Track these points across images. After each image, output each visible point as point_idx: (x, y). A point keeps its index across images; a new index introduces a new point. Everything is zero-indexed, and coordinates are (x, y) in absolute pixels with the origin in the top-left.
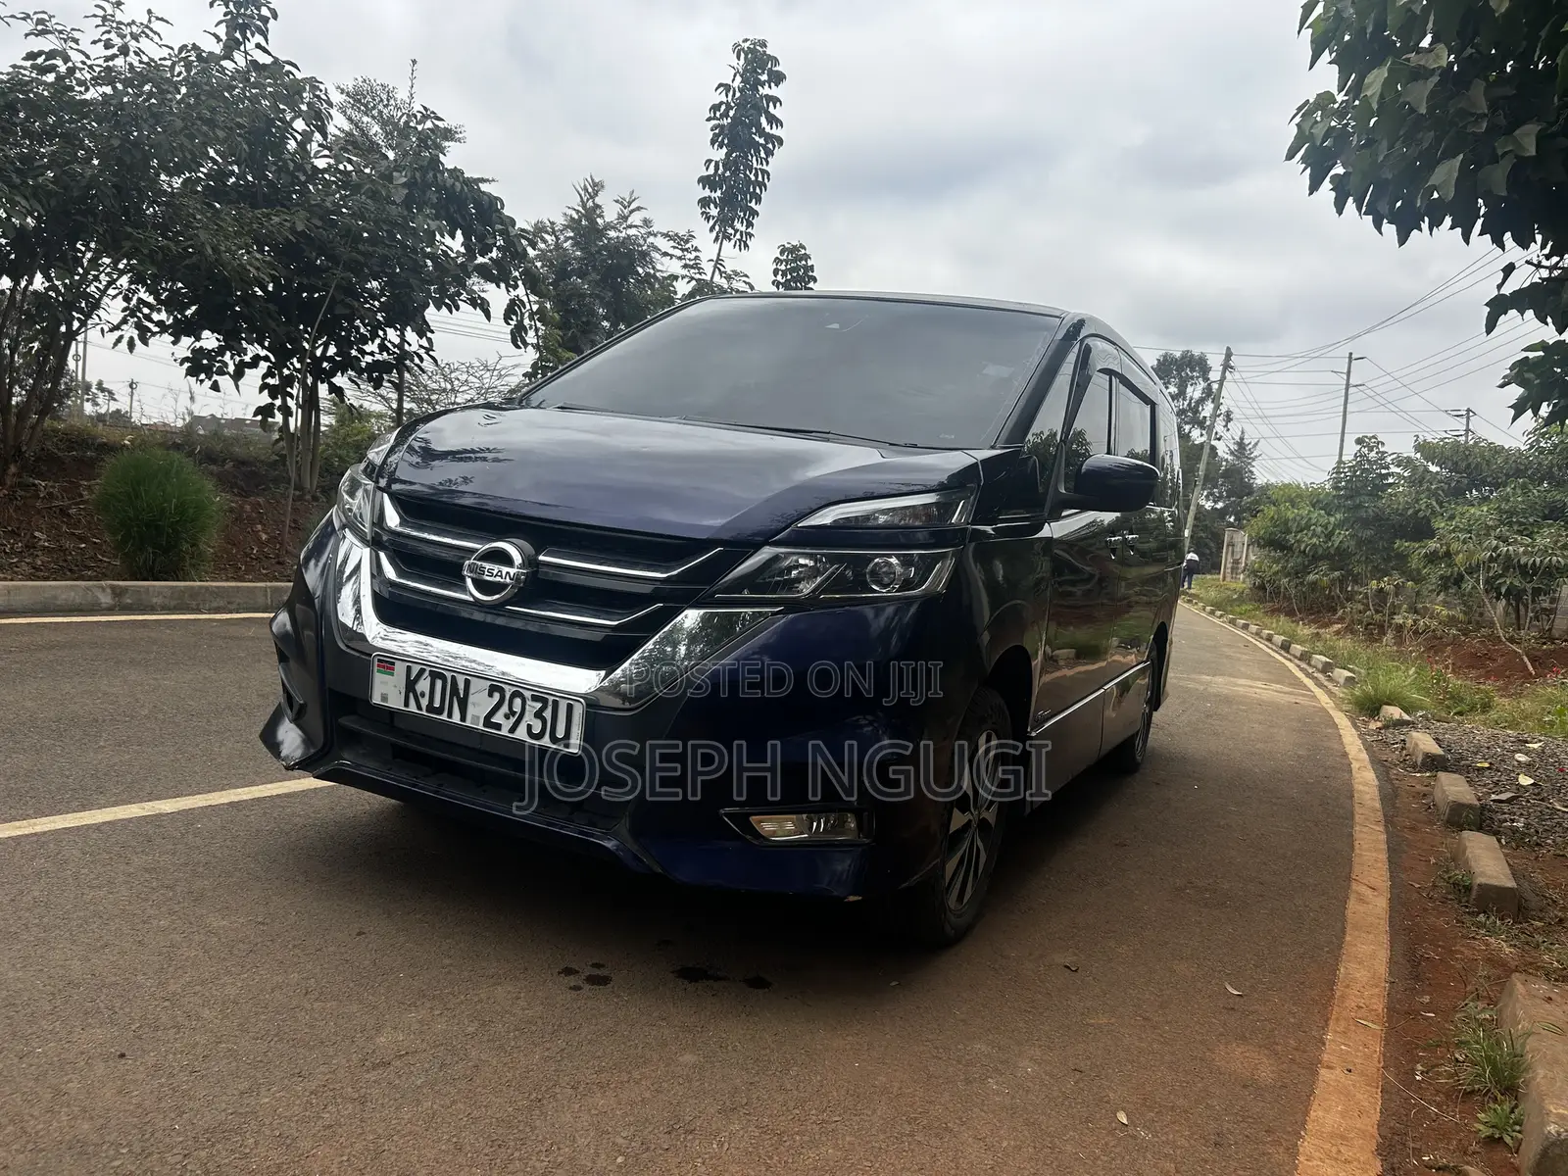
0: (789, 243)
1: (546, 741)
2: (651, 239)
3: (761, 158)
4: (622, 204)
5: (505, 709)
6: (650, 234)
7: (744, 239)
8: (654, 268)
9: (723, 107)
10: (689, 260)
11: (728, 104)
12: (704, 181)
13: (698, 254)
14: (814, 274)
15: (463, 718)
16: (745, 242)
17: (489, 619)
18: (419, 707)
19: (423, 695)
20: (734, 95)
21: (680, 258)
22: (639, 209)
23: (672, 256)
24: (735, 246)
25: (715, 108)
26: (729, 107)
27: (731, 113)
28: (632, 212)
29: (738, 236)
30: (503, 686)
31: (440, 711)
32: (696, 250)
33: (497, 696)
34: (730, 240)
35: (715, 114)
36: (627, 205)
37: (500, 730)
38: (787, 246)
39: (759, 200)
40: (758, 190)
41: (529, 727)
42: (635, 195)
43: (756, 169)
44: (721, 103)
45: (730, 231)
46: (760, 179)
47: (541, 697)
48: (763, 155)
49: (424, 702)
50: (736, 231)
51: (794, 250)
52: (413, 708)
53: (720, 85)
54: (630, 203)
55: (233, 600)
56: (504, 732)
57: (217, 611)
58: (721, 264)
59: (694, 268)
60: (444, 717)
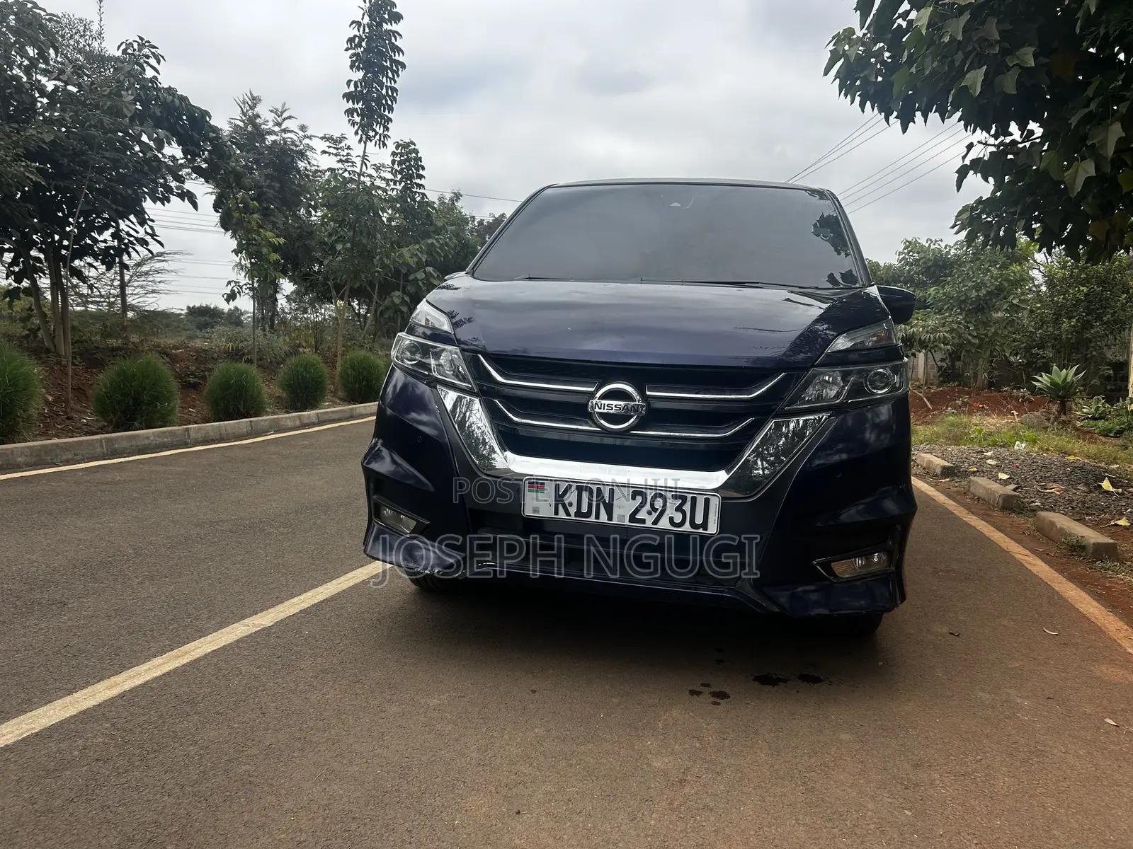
0: (402, 140)
1: (687, 527)
2: (307, 141)
3: (389, 78)
4: (276, 113)
5: (648, 507)
6: (305, 137)
7: (382, 139)
8: (309, 163)
9: (357, 40)
10: (343, 156)
11: (360, 37)
12: (348, 96)
13: (349, 151)
14: (422, 164)
15: (610, 518)
16: (383, 142)
17: (618, 442)
18: (568, 514)
19: (571, 504)
20: (364, 29)
21: (336, 155)
22: (290, 117)
23: (330, 154)
24: (375, 145)
25: (351, 40)
26: (361, 39)
27: (364, 44)
28: (284, 120)
29: (377, 137)
30: (644, 490)
31: (588, 514)
32: (349, 148)
33: (639, 499)
34: (371, 141)
35: (351, 45)
36: (280, 114)
37: (644, 523)
38: (400, 142)
39: (391, 109)
40: (389, 103)
41: (671, 519)
42: (286, 107)
43: (386, 86)
44: (355, 36)
45: (371, 134)
46: (390, 93)
47: (681, 496)
48: (390, 75)
49: (573, 510)
50: (376, 133)
51: (406, 146)
52: (562, 515)
53: (353, 22)
54: (282, 113)
55: (78, 452)
56: (649, 524)
57: (68, 462)
58: (366, 159)
59: (348, 162)
60: (592, 519)
